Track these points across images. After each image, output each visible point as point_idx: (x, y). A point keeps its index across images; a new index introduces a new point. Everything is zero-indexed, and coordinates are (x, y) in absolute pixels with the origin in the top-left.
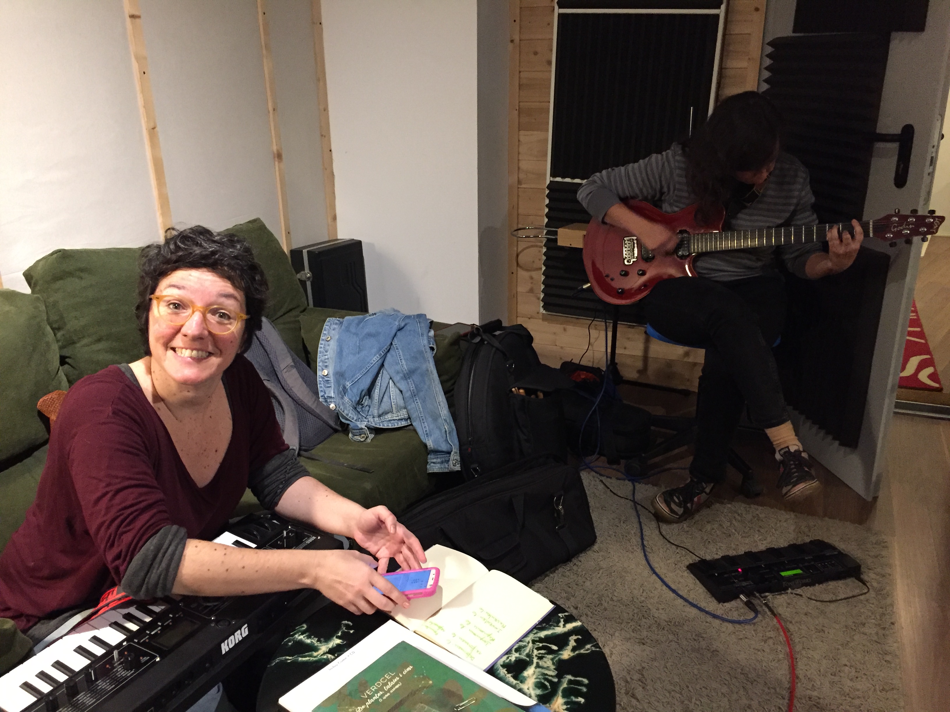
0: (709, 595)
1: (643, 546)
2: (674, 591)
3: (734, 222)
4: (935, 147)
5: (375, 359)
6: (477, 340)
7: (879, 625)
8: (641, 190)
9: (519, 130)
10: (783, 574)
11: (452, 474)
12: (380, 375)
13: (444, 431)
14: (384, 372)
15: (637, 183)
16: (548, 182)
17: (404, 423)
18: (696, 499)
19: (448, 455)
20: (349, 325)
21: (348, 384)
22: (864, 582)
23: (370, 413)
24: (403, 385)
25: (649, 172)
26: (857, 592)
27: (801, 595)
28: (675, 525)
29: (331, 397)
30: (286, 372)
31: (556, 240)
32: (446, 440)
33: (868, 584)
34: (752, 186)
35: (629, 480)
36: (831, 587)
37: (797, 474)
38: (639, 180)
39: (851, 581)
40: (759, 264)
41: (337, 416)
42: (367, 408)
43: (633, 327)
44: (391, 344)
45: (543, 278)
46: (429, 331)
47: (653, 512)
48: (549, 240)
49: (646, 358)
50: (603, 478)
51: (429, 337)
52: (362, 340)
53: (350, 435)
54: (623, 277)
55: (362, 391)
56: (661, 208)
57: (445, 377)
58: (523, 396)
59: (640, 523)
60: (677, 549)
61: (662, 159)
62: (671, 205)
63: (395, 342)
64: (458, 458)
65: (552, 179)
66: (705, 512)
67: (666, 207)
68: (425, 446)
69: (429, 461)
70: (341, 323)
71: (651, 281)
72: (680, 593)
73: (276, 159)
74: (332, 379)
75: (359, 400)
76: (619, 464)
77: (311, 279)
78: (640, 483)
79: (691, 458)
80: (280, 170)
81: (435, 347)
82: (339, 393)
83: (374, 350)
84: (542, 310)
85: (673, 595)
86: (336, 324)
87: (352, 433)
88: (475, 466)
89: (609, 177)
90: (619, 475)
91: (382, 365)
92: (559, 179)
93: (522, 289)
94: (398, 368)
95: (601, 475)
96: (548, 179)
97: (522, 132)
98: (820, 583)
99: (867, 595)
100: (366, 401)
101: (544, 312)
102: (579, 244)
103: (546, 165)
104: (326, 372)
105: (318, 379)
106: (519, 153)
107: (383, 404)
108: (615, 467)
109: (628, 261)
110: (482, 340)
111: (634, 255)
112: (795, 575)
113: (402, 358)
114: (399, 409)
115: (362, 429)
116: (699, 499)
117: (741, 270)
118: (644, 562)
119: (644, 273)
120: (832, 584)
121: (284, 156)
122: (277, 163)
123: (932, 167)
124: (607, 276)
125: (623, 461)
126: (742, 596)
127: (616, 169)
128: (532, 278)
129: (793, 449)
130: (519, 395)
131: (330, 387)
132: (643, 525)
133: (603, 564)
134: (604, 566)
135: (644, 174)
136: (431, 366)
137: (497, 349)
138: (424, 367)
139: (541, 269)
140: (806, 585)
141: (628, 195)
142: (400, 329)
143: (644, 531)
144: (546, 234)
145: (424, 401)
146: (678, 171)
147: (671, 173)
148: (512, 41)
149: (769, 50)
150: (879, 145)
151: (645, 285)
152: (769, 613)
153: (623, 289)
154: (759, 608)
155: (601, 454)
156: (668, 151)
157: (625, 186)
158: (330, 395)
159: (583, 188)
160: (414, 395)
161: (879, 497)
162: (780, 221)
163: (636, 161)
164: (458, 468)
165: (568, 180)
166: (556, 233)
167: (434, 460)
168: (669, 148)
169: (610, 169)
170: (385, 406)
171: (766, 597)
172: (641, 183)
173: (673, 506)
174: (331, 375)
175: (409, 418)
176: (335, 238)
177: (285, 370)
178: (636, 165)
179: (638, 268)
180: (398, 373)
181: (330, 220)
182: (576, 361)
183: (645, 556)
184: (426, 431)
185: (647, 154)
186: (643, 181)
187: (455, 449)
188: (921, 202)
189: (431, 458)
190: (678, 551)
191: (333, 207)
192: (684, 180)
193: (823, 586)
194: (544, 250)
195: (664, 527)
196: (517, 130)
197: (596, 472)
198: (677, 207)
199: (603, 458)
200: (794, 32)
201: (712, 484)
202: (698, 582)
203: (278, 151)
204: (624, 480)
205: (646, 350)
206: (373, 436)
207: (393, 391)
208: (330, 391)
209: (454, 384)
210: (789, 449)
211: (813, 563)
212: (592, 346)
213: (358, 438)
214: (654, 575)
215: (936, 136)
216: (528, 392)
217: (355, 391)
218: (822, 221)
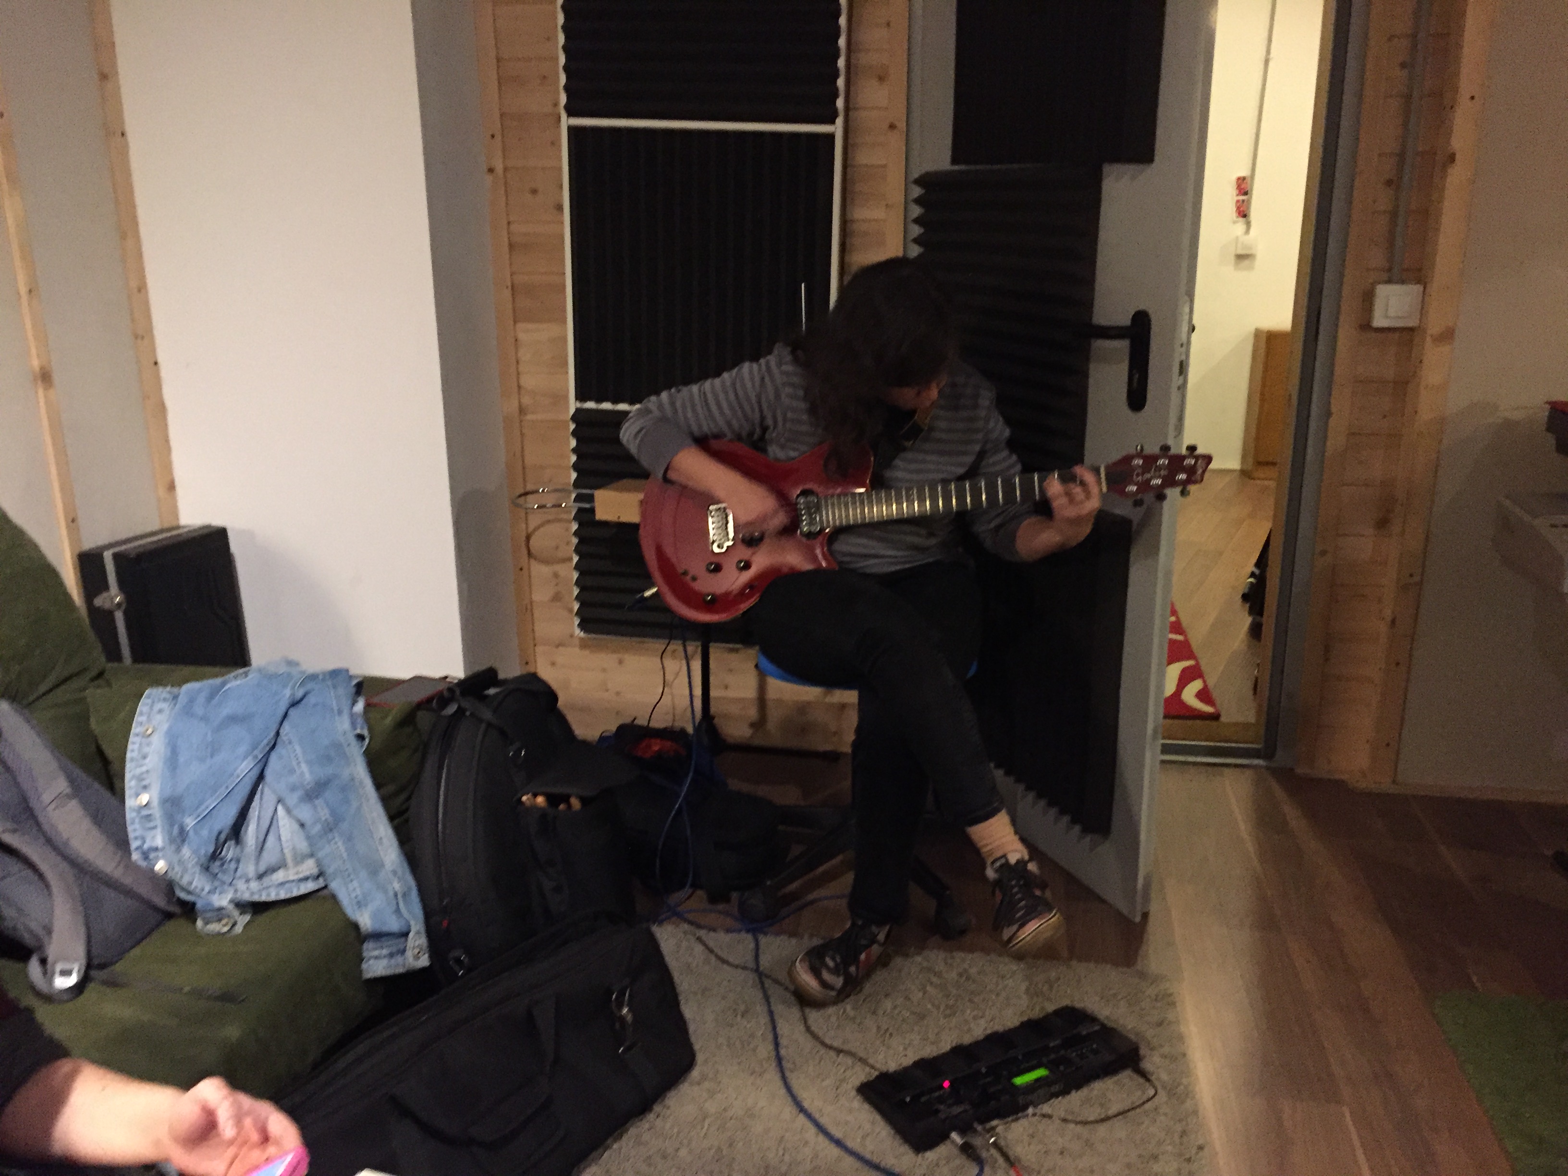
0: (898, 1141)
1: (779, 1059)
2: (838, 1143)
3: (888, 474)
4: (1185, 346)
5: (245, 767)
6: (451, 709)
7: (1180, 1155)
8: (729, 424)
9: (515, 322)
10: (1019, 1081)
11: (411, 977)
12: (257, 797)
13: (391, 893)
14: (266, 790)
15: (722, 413)
16: (572, 411)
17: (310, 886)
18: (863, 957)
19: (403, 939)
20: (192, 701)
21: (190, 822)
22: (1144, 1075)
23: (239, 873)
24: (305, 813)
25: (740, 393)
26: (1137, 1097)
27: (1050, 1117)
28: (831, 1010)
29: (156, 849)
30: (54, 809)
31: (592, 511)
32: (398, 911)
33: (1153, 1078)
34: (912, 413)
35: (748, 931)
36: (1095, 1092)
37: (1024, 902)
38: (725, 405)
39: (1126, 1076)
40: (933, 541)
41: (168, 886)
42: (233, 865)
43: (736, 651)
44: (278, 734)
45: (575, 575)
46: (354, 703)
47: (792, 988)
48: (580, 511)
49: (762, 700)
50: (702, 933)
51: (352, 716)
52: (218, 729)
53: (199, 923)
54: (712, 575)
55: (220, 833)
56: (764, 451)
57: (390, 788)
58: (541, 809)
59: (771, 1013)
60: (838, 1056)
61: (760, 370)
62: (783, 447)
63: (286, 727)
64: (423, 941)
65: (579, 405)
66: (880, 976)
67: (775, 451)
68: (356, 926)
69: (365, 954)
70: (175, 697)
71: (761, 577)
72: (850, 1144)
73: (39, 382)
74: (156, 812)
75: (215, 852)
76: (728, 900)
77: (124, 606)
78: (766, 934)
79: (849, 878)
80: (47, 402)
81: (366, 733)
82: (172, 841)
83: (243, 749)
84: (578, 632)
85: (835, 1151)
86: (165, 700)
87: (204, 919)
88: (456, 953)
89: (673, 404)
90: (729, 922)
91: (261, 777)
92: (590, 405)
93: (541, 595)
94: (293, 779)
95: (699, 926)
96: (573, 405)
97: (520, 326)
98: (1078, 1087)
99: (1156, 1099)
100: (230, 851)
101: (582, 634)
102: (631, 515)
103: (567, 380)
104: (144, 798)
105: (129, 815)
106: (518, 362)
107: (265, 854)
108: (721, 907)
109: (719, 546)
110: (460, 711)
111: (727, 534)
112: (1037, 1080)
113: (301, 759)
114: (300, 859)
115: (221, 909)
116: (867, 958)
117: (906, 553)
118: (783, 1091)
119: (747, 566)
120: (1098, 1087)
121: (56, 378)
122: (41, 392)
123: (1181, 378)
124: (685, 573)
125: (735, 895)
126: (954, 1135)
127: (685, 390)
128: (556, 575)
129: (1013, 859)
130: (535, 807)
131: (155, 828)
132: (776, 1017)
133: (711, 1107)
134: (713, 1110)
135: (732, 396)
136: (360, 771)
137: (489, 725)
138: (346, 773)
139: (571, 559)
140: (1056, 1095)
141: (708, 432)
142: (295, 704)
143: (778, 1029)
144: (575, 500)
145: (349, 839)
146: (789, 390)
147: (777, 396)
148: (491, 170)
149: (917, 191)
150: (1100, 345)
151: (751, 585)
152: (1001, 1161)
153: (713, 595)
154: (984, 1154)
155: (695, 886)
156: (769, 357)
157: (701, 416)
158: (154, 845)
159: (631, 421)
160: (329, 828)
161: (1151, 914)
162: (961, 471)
163: (718, 374)
164: (424, 961)
165: (607, 406)
166: (590, 498)
167: (376, 953)
168: (770, 352)
169: (673, 390)
170: (269, 857)
171: (993, 1128)
172: (727, 411)
173: (826, 975)
174: (155, 803)
175: (321, 874)
176: (174, 524)
177: (53, 806)
178: (717, 381)
179: (736, 560)
180: (293, 789)
181: (162, 492)
182: (642, 721)
183: (784, 1079)
184: (356, 897)
185: (736, 363)
186: (731, 408)
187: (417, 926)
188: (1171, 432)
189: (370, 950)
190: (839, 1060)
191: (167, 467)
192: (802, 405)
193: (1084, 1092)
194: (575, 526)
195: (814, 1016)
196: (512, 323)
197: (691, 923)
198: (794, 450)
199: (700, 893)
200: (955, 161)
201: (888, 927)
202: (878, 1118)
203: (42, 368)
204: (740, 931)
205: (762, 688)
206: (247, 918)
207: (286, 826)
208: (154, 837)
209: (409, 798)
210: (1007, 861)
211: (1062, 1052)
212: (671, 687)
213: (214, 927)
214: (801, 1116)
215: (1185, 328)
216: (553, 800)
217: (205, 833)
218: (1027, 470)
